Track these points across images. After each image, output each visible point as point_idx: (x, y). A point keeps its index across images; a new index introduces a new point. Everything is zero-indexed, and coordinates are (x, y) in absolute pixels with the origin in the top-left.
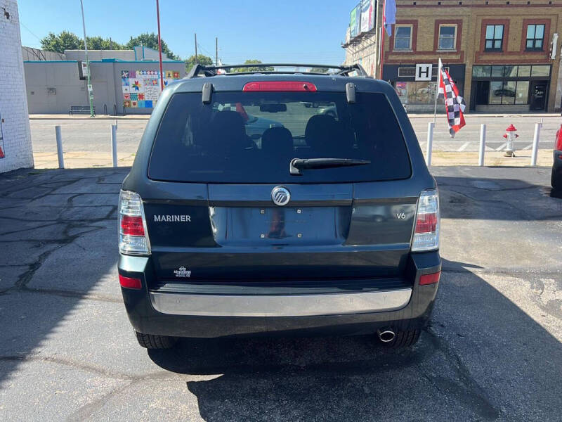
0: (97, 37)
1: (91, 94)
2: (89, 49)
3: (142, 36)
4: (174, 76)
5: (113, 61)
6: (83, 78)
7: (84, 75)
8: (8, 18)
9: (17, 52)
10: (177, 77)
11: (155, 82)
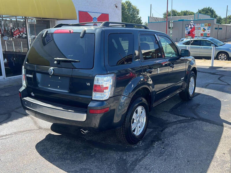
0: (186, 11)
1: (171, 34)
2: (172, 16)
3: (204, 9)
4: (208, 25)
5: (183, 20)
6: (169, 28)
7: (170, 27)
8: (117, 8)
9: (119, 20)
10: (210, 26)
11: (199, 28)
